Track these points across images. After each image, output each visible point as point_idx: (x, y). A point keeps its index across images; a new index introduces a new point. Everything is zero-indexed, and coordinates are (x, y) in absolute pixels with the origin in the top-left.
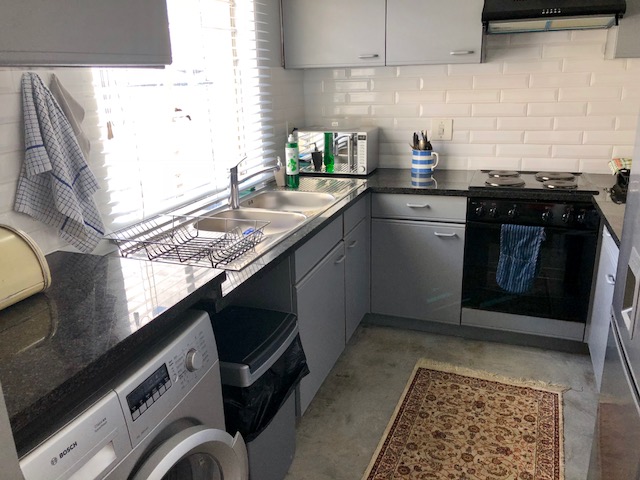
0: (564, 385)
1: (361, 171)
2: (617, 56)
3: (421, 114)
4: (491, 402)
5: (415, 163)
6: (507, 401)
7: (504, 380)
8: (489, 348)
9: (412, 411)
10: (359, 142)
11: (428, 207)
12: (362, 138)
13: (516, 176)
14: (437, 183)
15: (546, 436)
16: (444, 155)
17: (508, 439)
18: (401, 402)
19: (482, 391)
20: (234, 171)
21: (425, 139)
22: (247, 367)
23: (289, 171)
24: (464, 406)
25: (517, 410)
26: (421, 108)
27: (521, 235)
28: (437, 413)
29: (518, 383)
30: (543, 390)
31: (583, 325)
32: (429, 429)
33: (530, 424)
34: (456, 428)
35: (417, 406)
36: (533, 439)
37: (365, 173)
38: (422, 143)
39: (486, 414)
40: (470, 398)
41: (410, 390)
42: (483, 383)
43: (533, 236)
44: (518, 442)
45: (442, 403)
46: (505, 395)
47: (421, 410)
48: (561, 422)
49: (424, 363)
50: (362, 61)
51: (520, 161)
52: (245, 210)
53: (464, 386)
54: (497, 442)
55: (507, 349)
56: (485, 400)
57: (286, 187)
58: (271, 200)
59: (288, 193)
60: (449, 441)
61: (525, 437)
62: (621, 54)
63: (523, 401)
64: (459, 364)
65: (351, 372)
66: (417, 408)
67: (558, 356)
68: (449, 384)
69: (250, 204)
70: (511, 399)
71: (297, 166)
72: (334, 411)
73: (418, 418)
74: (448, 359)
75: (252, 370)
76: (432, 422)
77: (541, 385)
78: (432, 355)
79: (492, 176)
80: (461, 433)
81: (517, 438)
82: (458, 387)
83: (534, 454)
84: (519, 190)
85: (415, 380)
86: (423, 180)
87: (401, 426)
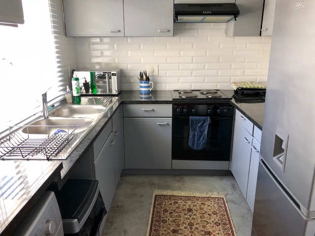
0: (225, 193)
1: (114, 92)
2: (235, 35)
3: (142, 62)
4: (195, 208)
5: (142, 87)
6: (202, 206)
7: (198, 195)
8: (186, 178)
9: (157, 221)
10: (112, 77)
11: (153, 110)
12: (113, 74)
13: (191, 92)
14: (153, 97)
15: (224, 221)
16: (155, 83)
17: (208, 227)
18: (151, 216)
19: (189, 202)
20: (45, 96)
21: (146, 75)
22: (76, 220)
23: (75, 94)
24: (183, 213)
25: (208, 210)
26: (142, 59)
27: (199, 121)
28: (171, 219)
29: (204, 195)
30: (217, 197)
31: (228, 162)
32: (169, 229)
33: (215, 216)
34: (182, 225)
35: (160, 217)
36: (219, 224)
37: (117, 93)
38: (144, 77)
39: (194, 215)
40: (185, 207)
41: (154, 208)
42: (189, 198)
43: (205, 121)
44: (213, 227)
45: (172, 213)
46: (200, 203)
47: (162, 219)
48: (229, 212)
49: (157, 192)
50: (112, 33)
51: (191, 85)
52: (52, 118)
53: (180, 201)
54: (203, 229)
55: (194, 178)
56: (192, 208)
57: (73, 103)
58: (65, 111)
59: (76, 106)
60: (181, 234)
61: (216, 223)
62: (236, 34)
63: (209, 204)
64: (175, 190)
65: (120, 204)
66: (160, 218)
67: (218, 178)
68: (173, 202)
69: (54, 114)
70: (204, 204)
71: (79, 91)
72: (116, 229)
73: (162, 224)
74: (168, 188)
75: (79, 221)
76: (169, 224)
77: (215, 195)
78: (160, 187)
79: (180, 93)
80: (186, 228)
81: (212, 225)
82: (177, 203)
83: (222, 232)
84: (195, 99)
85: (155, 203)
86: (146, 96)
87: (155, 230)
